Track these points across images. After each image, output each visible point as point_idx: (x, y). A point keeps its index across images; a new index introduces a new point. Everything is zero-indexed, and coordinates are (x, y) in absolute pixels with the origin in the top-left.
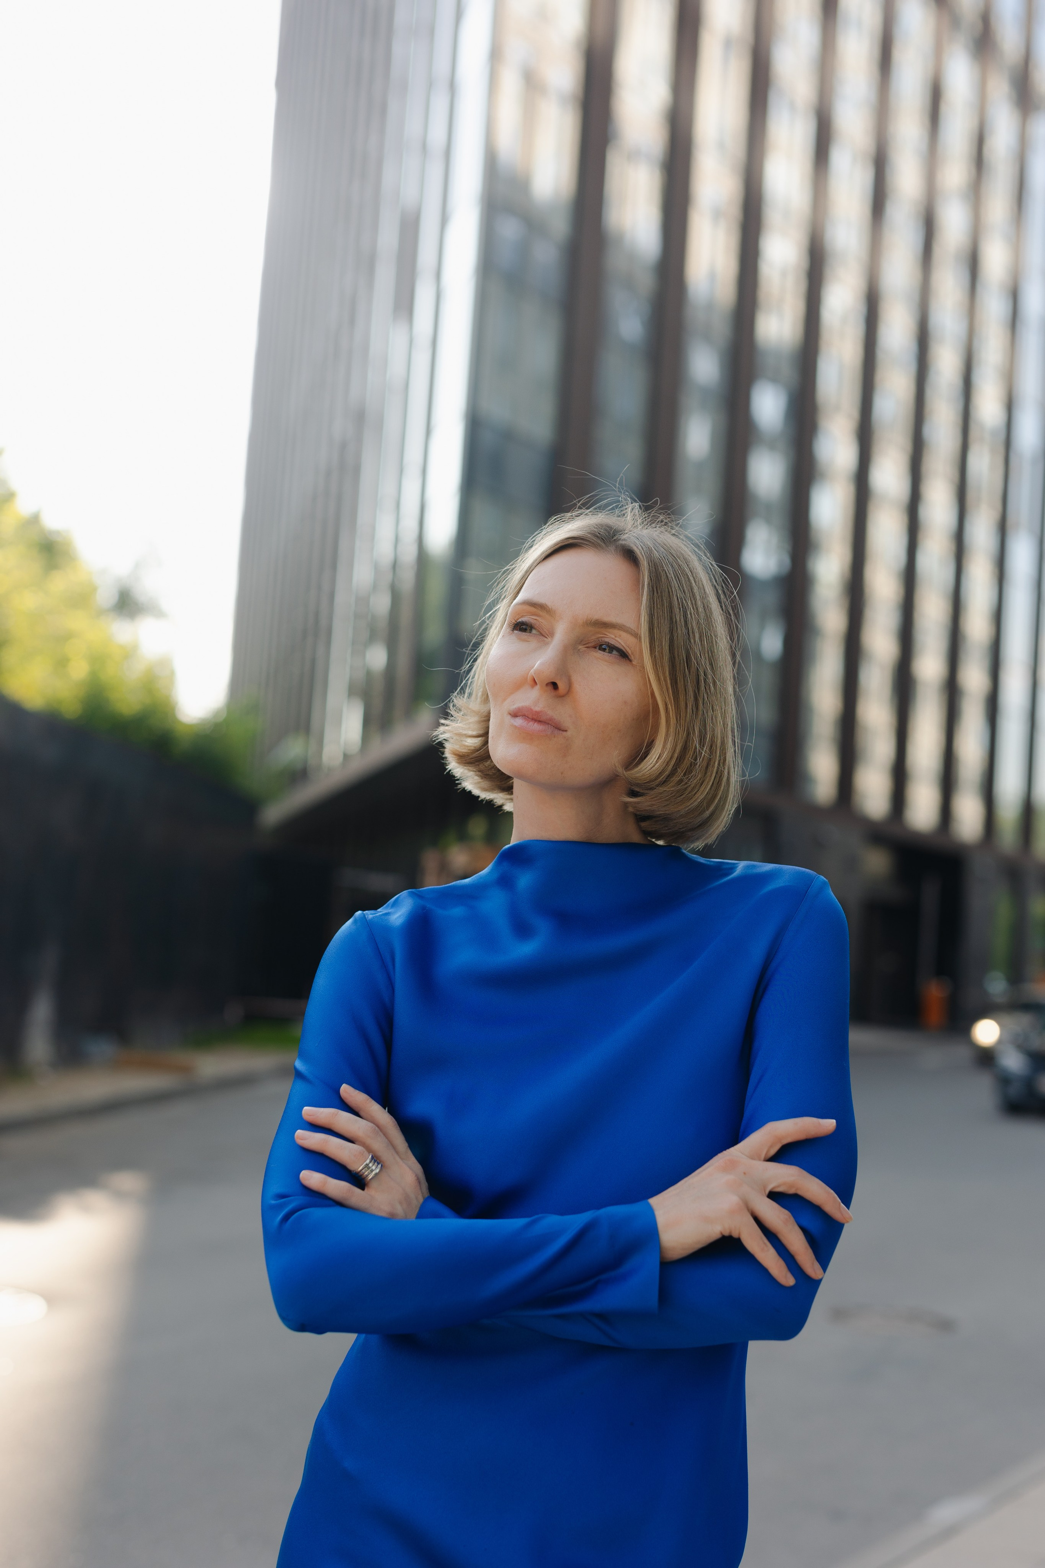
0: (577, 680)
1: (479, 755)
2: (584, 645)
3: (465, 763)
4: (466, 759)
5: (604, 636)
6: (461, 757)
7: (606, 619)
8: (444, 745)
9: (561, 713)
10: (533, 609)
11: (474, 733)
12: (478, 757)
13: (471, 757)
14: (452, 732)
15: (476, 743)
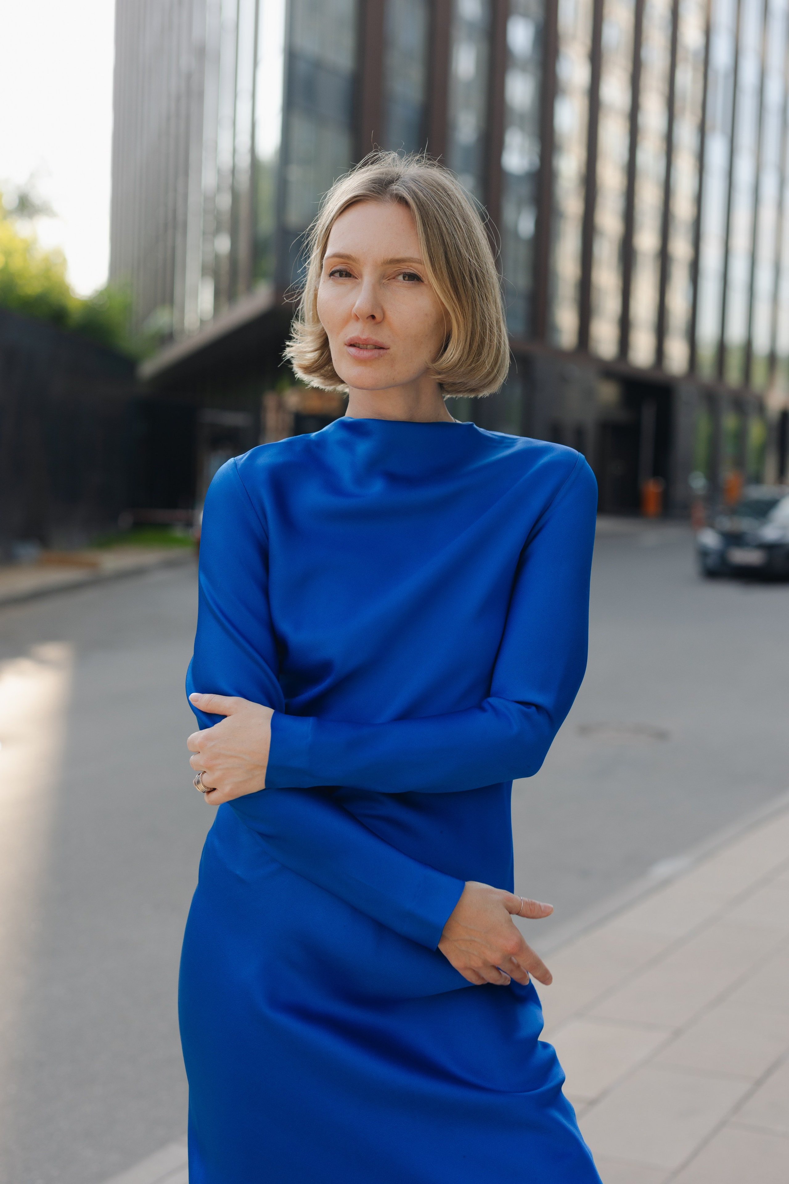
0: (387, 307)
1: (318, 365)
2: (386, 278)
3: (310, 373)
4: (309, 370)
5: (399, 268)
6: (306, 368)
7: (398, 256)
8: (292, 362)
9: (382, 336)
10: (342, 260)
11: (312, 349)
12: (318, 366)
13: (313, 367)
14: (295, 351)
15: (314, 356)
